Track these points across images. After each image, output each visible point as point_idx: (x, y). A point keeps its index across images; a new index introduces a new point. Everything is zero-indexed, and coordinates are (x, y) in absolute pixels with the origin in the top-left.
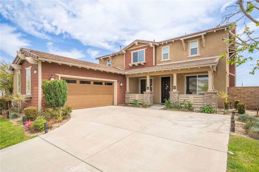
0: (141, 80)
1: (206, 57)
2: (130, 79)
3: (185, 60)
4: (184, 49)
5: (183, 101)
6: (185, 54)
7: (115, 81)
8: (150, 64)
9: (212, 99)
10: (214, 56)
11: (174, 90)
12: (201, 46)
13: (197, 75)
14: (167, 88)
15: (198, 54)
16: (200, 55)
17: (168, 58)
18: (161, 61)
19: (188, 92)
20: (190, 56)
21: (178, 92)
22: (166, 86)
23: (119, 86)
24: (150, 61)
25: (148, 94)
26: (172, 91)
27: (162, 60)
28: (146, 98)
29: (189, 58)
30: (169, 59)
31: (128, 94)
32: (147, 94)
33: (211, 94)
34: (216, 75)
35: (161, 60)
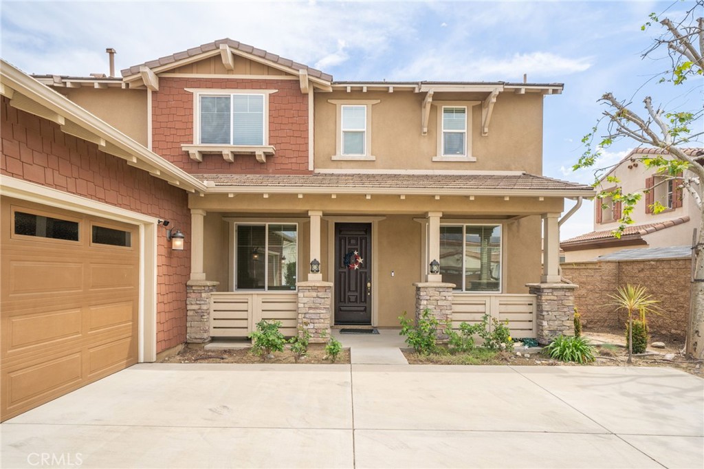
1: (490, 170)
2: (210, 217)
3: (427, 168)
4: (425, 130)
6: (425, 145)
7: (147, 224)
8: (294, 160)
9: (565, 310)
10: (511, 170)
12: (478, 130)
13: (465, 225)
15: (467, 156)
16: (474, 159)
17: (362, 152)
18: (334, 158)
20: (441, 156)
22: (356, 258)
24: (294, 147)
25: (320, 294)
27: (341, 154)
28: (311, 311)
29: (439, 165)
30: (366, 155)
32: (314, 294)
33: (561, 293)
34: (518, 231)
35: (335, 154)
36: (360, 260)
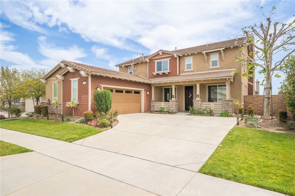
0: (165, 89)
1: (225, 69)
2: (156, 88)
3: (207, 71)
4: (206, 61)
5: (205, 107)
6: (206, 65)
7: (142, 90)
8: (174, 73)
9: (229, 106)
10: (231, 69)
11: (197, 98)
12: (221, 58)
13: (218, 85)
14: (190, 97)
15: (218, 66)
16: (220, 67)
17: (191, 69)
18: (184, 71)
19: (210, 100)
20: (211, 67)
21: (201, 100)
22: (189, 94)
23: (145, 94)
24: (174, 70)
25: (174, 102)
26: (196, 99)
27: (186, 70)
28: (172, 106)
29: (210, 70)
30: (192, 69)
31: (154, 102)
33: (228, 102)
34: (234, 86)
36: (191, 95)
